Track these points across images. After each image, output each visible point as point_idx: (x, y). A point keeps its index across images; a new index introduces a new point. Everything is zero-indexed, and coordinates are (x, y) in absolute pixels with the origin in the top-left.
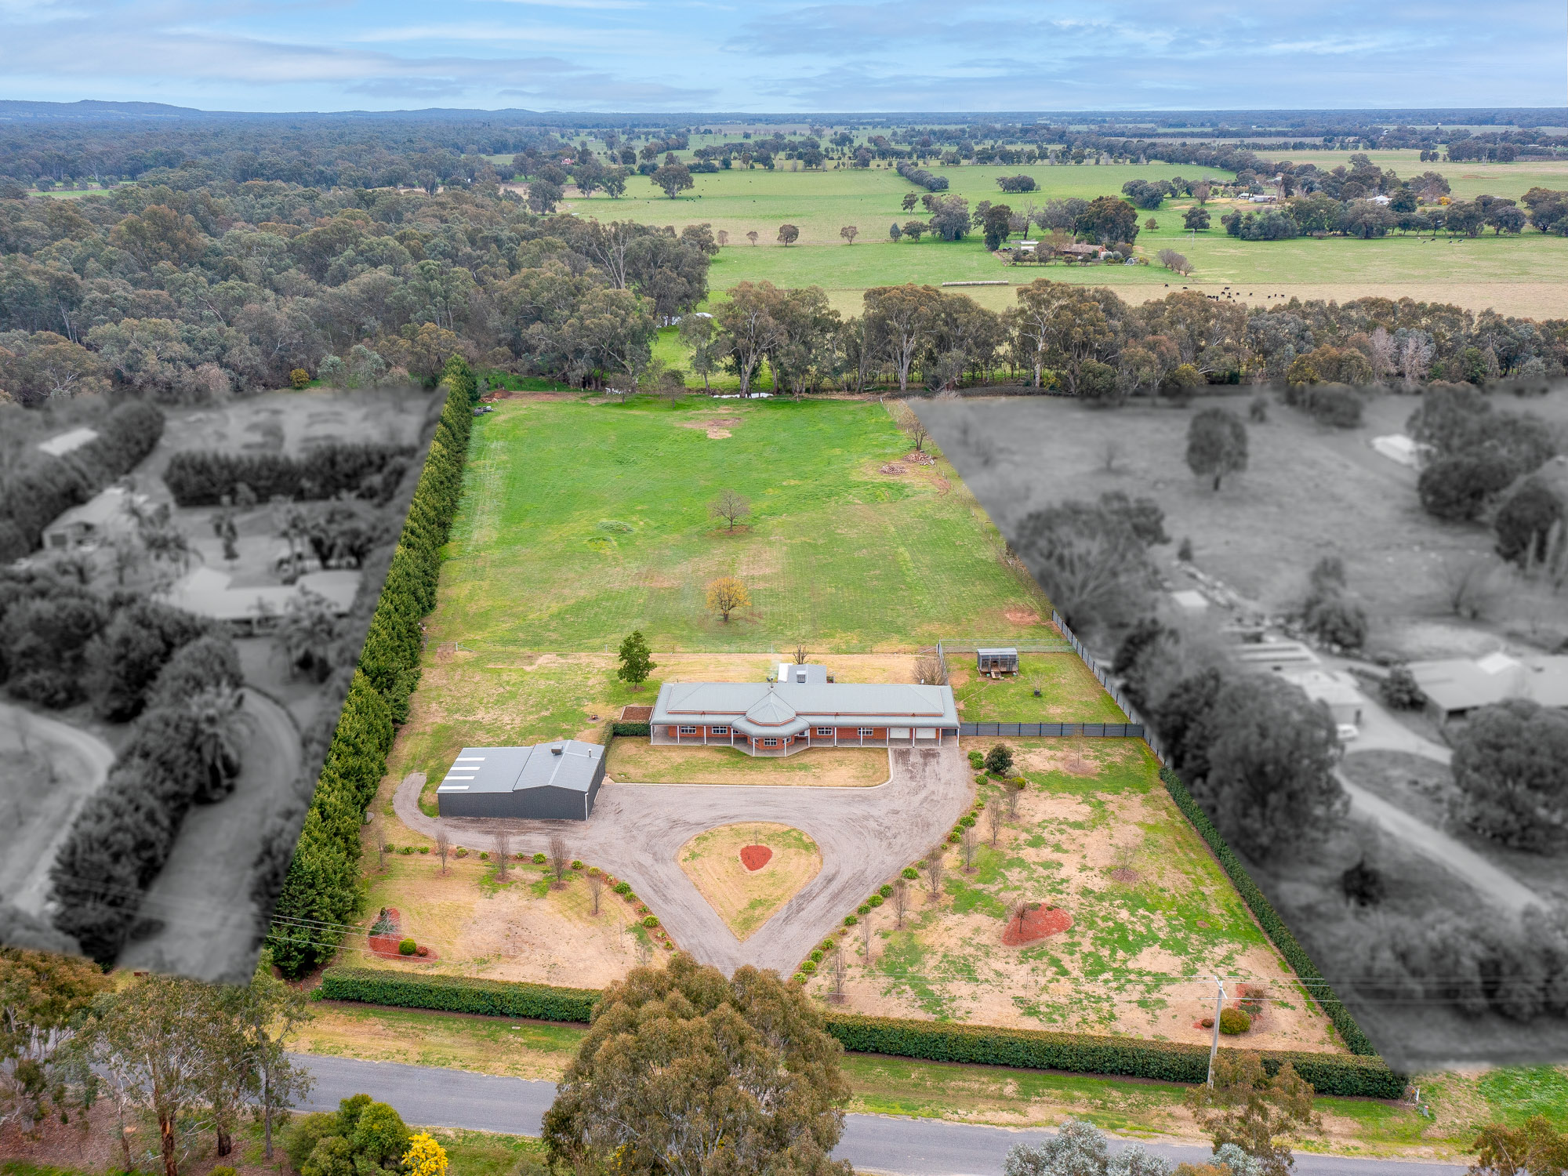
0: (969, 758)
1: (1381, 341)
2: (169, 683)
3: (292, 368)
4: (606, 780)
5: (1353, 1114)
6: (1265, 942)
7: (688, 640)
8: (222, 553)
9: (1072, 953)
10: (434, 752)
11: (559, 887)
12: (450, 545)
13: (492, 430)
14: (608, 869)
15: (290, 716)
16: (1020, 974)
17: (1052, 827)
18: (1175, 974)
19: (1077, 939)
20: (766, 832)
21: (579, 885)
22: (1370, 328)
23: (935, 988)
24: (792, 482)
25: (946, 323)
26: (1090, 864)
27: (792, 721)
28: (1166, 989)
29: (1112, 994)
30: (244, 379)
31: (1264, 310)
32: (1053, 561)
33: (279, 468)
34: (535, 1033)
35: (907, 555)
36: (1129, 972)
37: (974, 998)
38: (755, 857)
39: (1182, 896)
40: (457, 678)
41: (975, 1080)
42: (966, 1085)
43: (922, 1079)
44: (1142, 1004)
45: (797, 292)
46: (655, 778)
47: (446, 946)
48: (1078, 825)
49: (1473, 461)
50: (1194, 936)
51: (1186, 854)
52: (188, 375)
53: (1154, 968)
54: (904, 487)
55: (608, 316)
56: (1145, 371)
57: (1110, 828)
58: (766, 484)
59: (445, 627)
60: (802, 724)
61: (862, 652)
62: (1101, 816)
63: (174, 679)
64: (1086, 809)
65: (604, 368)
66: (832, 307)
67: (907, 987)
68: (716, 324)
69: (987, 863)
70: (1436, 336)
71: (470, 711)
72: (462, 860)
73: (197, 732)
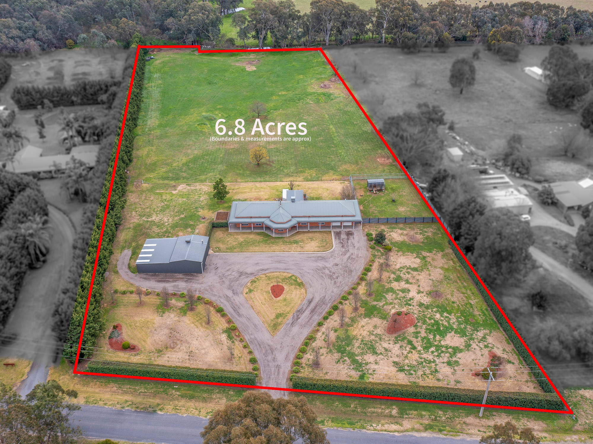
0: (367, 235)
1: (527, 22)
2: (11, 216)
3: (67, 39)
4: (211, 252)
5: (543, 420)
6: (499, 329)
7: (242, 175)
8: (38, 135)
9: (417, 337)
10: (134, 238)
11: (192, 309)
12: (139, 127)
13: (154, 68)
14: (213, 299)
15: (71, 220)
16: (396, 349)
17: (404, 270)
18: (462, 347)
19: (419, 330)
20: (281, 277)
21: (200, 308)
22: (523, 15)
23: (358, 358)
24: (283, 93)
25: (346, 16)
26: (422, 290)
27: (290, 220)
28: (459, 355)
29: (435, 359)
30: (46, 45)
31: (478, 8)
32: (398, 138)
33: (62, 92)
34: (184, 389)
35: (334, 129)
36: (442, 346)
37: (376, 363)
38: (277, 291)
39: (462, 305)
40: (143, 198)
41: (379, 408)
42: (376, 410)
43: (356, 408)
44: (449, 363)
45: (282, 2)
46: (231, 249)
47: (143, 343)
48: (415, 269)
49: (571, 83)
50: (468, 327)
51: (462, 283)
52: (21, 45)
53: (452, 344)
54: (331, 94)
55: (201, 14)
56: (430, 37)
57: (429, 271)
58: (272, 94)
59: (137, 171)
60: (294, 222)
61: (317, 180)
62: (425, 266)
63: (14, 214)
64: (418, 261)
65: (200, 38)
66: (296, 8)
67: (347, 358)
68: (247, 17)
69: (377, 291)
70: (549, 18)
71: (149, 216)
72: (148, 296)
73: (25, 241)
